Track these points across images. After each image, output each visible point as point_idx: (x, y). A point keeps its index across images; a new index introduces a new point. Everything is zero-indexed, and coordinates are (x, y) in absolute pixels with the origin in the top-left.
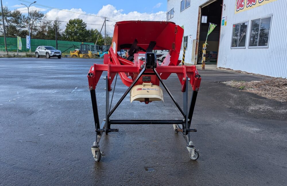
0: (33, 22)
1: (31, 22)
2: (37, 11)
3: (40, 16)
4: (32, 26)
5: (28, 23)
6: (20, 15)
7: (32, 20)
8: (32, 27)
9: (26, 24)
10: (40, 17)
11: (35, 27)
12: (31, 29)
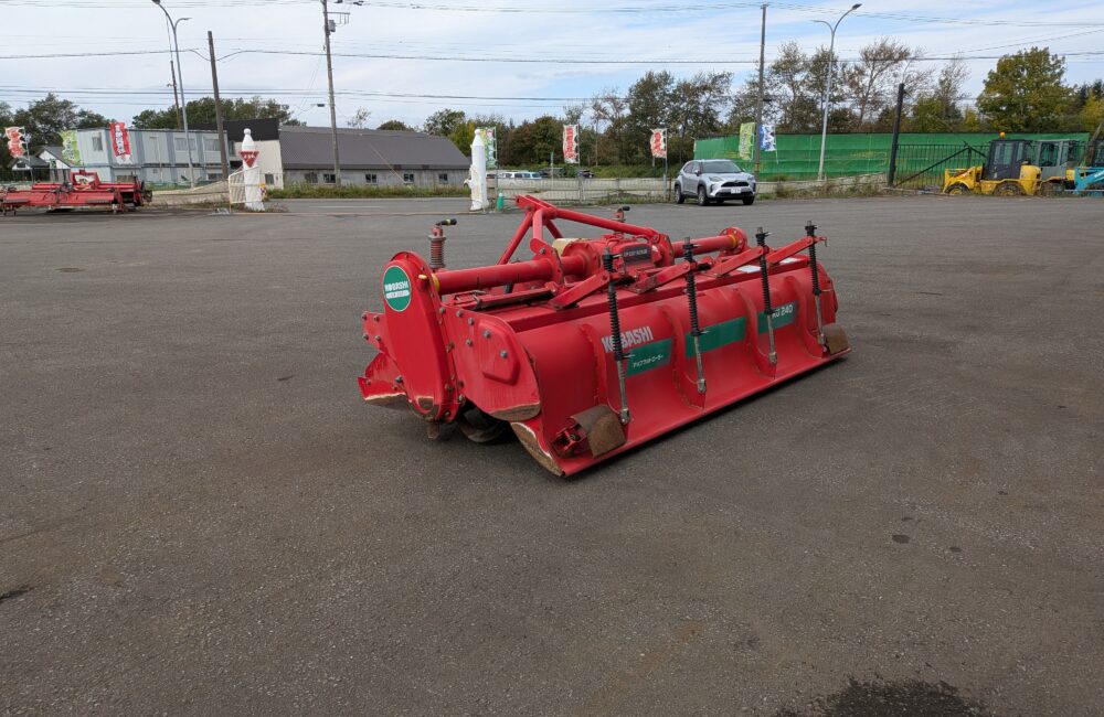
0: (872, 81)
1: (866, 81)
2: (889, 44)
3: (896, 56)
4: (868, 94)
5: (853, 84)
6: (835, 61)
7: (868, 72)
8: (865, 98)
9: (846, 88)
10: (896, 61)
11: (876, 94)
12: (863, 102)
